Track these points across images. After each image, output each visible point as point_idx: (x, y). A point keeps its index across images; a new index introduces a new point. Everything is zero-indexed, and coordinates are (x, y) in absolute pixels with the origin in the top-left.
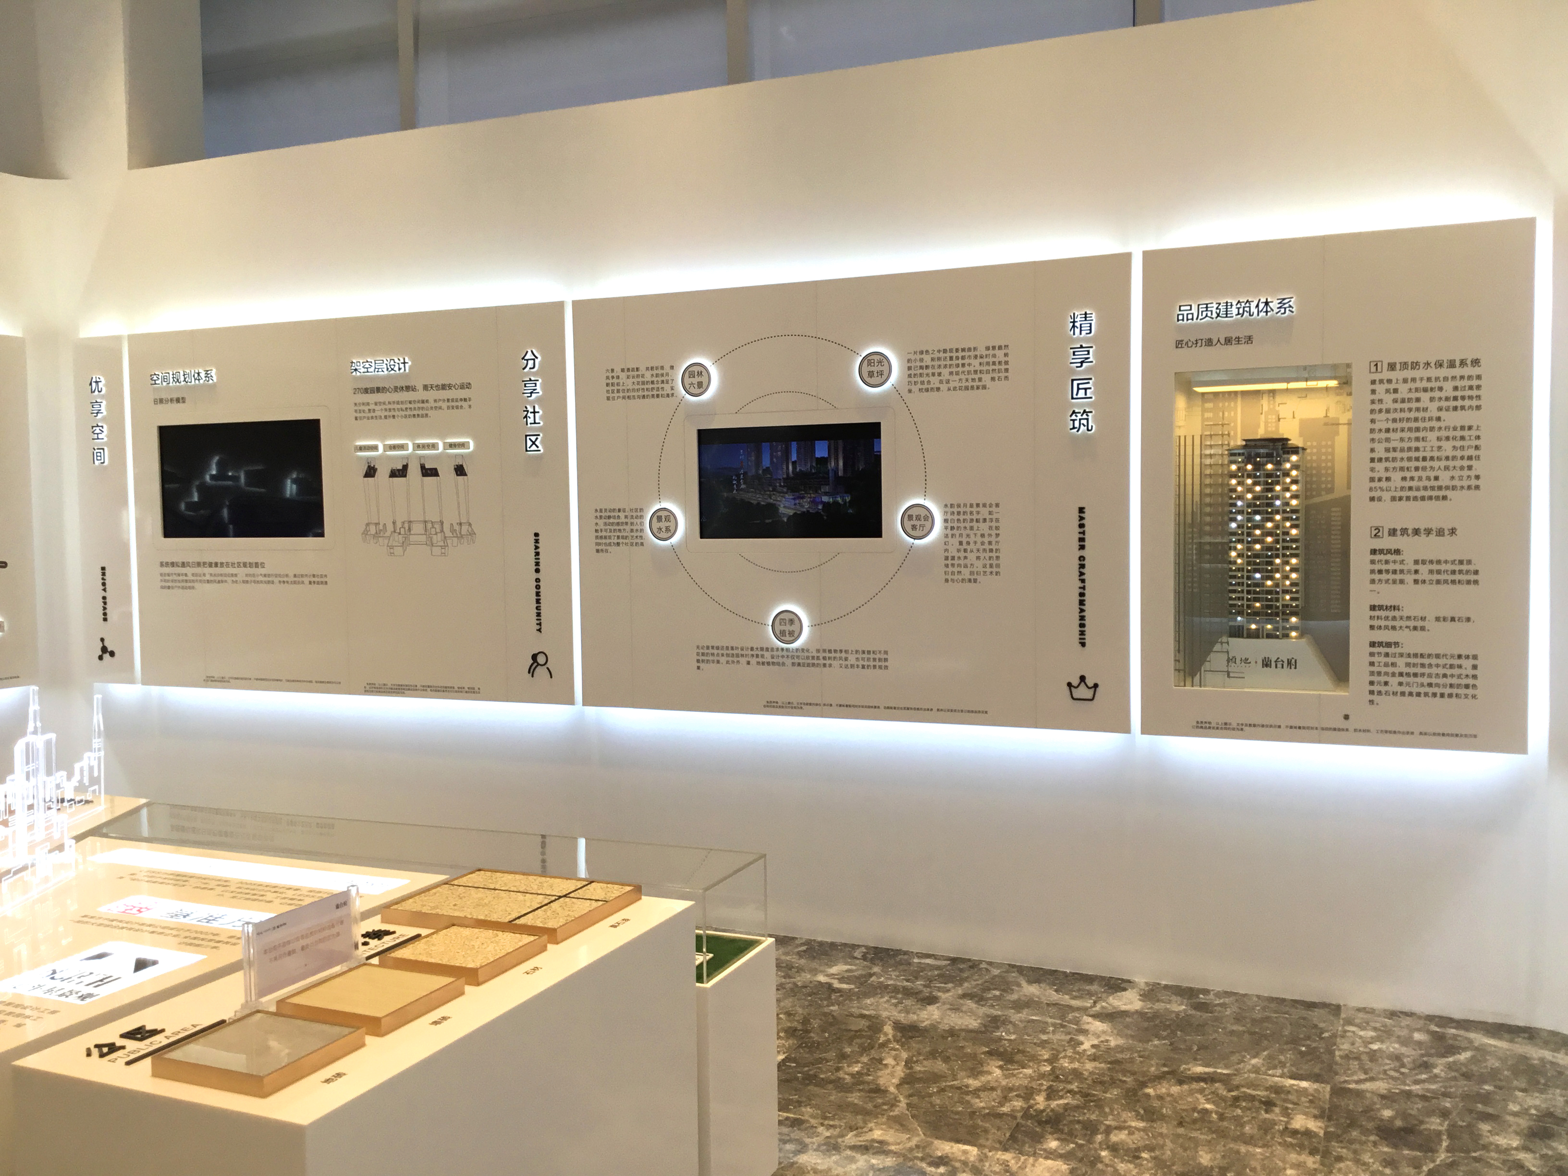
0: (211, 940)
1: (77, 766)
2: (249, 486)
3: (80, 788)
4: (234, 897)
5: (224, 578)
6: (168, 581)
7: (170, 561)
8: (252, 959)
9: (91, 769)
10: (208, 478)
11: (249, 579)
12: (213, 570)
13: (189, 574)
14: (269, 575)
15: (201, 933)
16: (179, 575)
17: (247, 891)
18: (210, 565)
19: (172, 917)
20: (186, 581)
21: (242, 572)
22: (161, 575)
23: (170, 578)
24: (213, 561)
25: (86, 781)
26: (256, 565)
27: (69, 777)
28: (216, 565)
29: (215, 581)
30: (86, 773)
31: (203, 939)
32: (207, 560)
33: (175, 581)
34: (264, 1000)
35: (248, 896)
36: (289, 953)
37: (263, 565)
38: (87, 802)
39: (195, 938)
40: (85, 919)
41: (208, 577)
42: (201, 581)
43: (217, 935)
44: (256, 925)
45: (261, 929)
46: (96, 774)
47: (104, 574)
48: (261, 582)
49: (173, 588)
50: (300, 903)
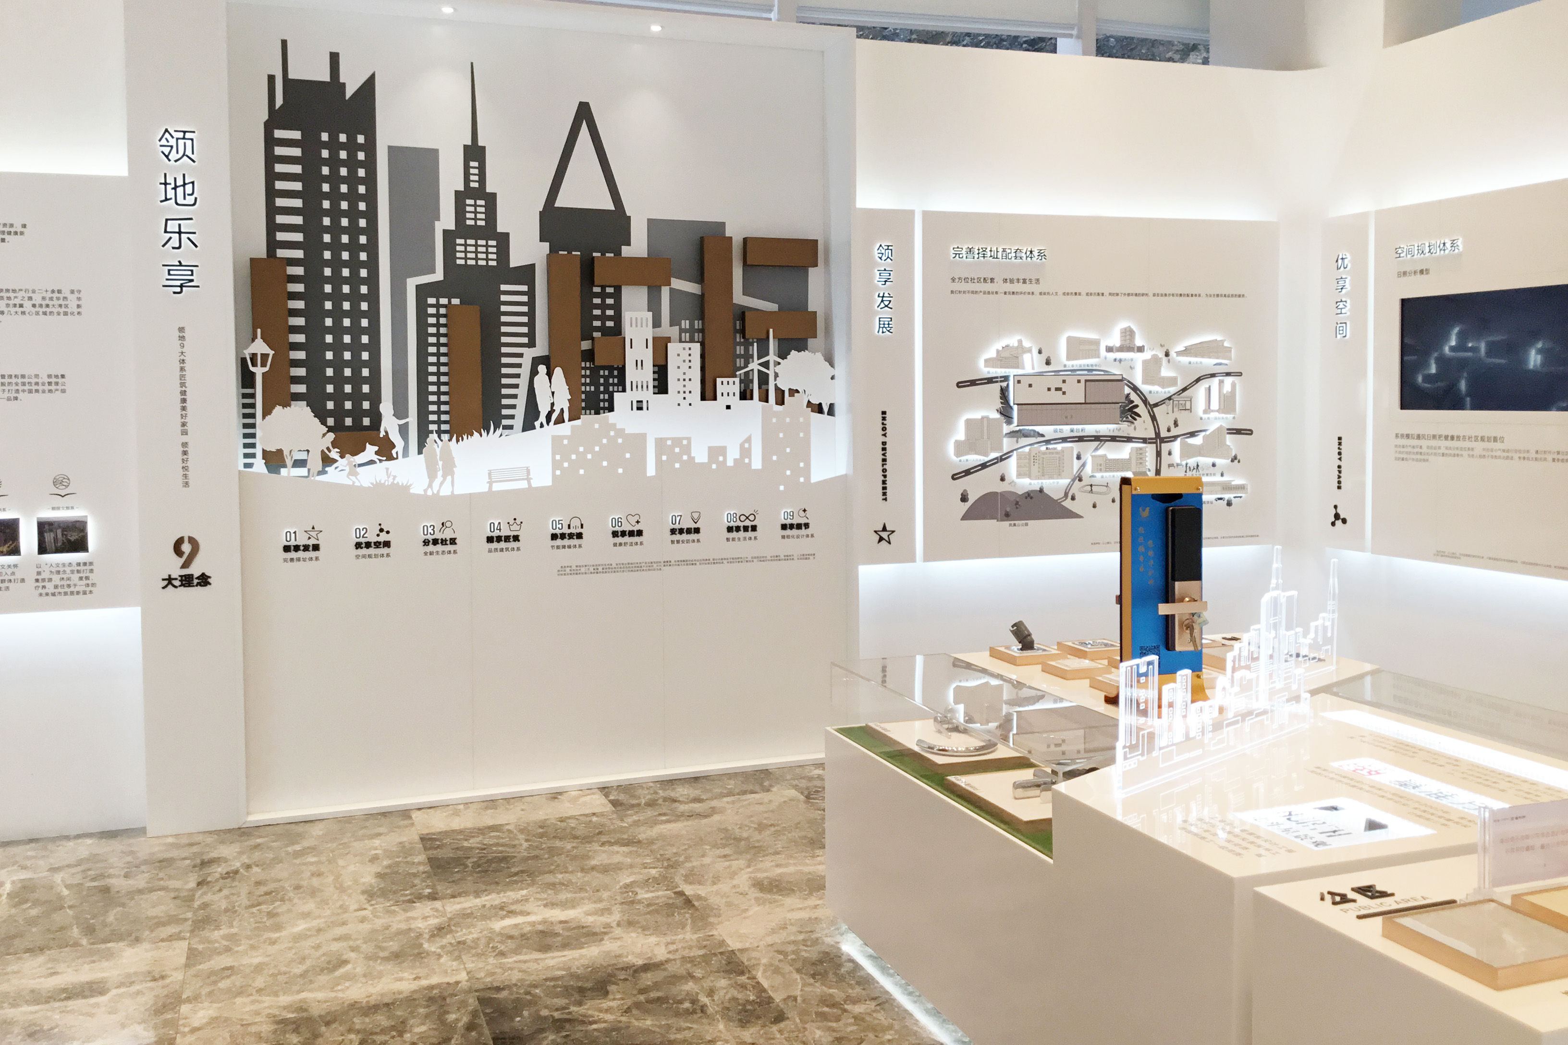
0: (1440, 817)
1: (1313, 624)
2: (1487, 357)
3: (1314, 646)
4: (1464, 778)
5: (1460, 452)
6: (1403, 453)
7: (1405, 432)
8: (1487, 844)
9: (1325, 628)
10: (1447, 349)
11: (1486, 454)
12: (1449, 443)
13: (1424, 447)
14: (1508, 451)
15: (1431, 807)
16: (1414, 447)
17: (1479, 775)
18: (1446, 437)
19: (1401, 785)
20: (1421, 453)
21: (1479, 446)
22: (1396, 446)
23: (1405, 450)
24: (1450, 435)
25: (1320, 640)
26: (1495, 439)
27: (1306, 634)
28: (1452, 438)
29: (1450, 455)
30: (1320, 633)
31: (1432, 814)
32: (1444, 433)
33: (1409, 453)
34: (1499, 890)
35: (1479, 780)
36: (1528, 849)
37: (1502, 439)
38: (1320, 660)
39: (1425, 811)
40: (1318, 771)
41: (1443, 451)
42: (1435, 454)
43: (1447, 812)
44: (1492, 812)
45: (1498, 818)
46: (1329, 635)
47: (1340, 444)
48: (1500, 457)
49: (1407, 459)
50: (1538, 799)
